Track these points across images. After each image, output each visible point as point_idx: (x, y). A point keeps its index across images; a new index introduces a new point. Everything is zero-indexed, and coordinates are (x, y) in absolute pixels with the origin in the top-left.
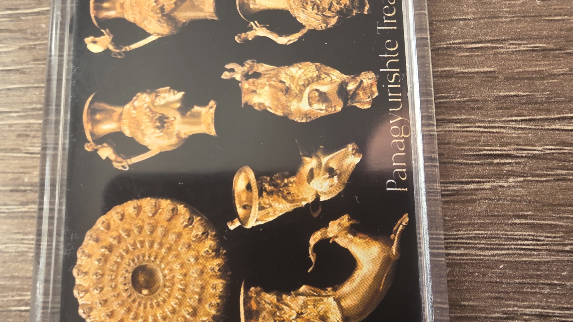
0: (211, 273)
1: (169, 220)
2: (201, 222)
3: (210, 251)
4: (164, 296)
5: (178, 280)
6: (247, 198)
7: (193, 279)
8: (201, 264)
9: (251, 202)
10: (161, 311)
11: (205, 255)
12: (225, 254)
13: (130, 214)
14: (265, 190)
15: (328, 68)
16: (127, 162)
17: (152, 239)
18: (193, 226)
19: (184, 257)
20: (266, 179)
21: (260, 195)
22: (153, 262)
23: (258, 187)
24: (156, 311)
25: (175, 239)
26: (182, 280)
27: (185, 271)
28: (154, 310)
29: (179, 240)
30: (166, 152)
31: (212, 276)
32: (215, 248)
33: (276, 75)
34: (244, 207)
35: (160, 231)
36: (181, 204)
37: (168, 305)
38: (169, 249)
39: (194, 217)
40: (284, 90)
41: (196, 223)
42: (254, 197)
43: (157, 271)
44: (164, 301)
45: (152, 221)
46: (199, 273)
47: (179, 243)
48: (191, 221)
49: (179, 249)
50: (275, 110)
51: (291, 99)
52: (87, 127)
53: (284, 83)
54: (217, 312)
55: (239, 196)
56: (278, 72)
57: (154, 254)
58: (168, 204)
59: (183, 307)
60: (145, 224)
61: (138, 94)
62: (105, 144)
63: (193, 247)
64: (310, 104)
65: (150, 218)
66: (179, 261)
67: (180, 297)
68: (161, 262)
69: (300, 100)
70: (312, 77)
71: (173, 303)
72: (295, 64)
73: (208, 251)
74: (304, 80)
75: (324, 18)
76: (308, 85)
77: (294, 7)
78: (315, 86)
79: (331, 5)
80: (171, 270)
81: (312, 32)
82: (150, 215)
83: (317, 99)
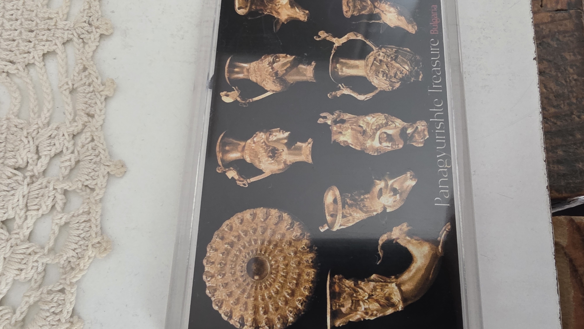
0: (306, 264)
1: (276, 224)
2: (299, 226)
3: (306, 248)
4: (270, 281)
5: (282, 269)
6: (333, 209)
7: (293, 268)
8: (299, 257)
9: (337, 212)
10: (268, 292)
11: (302, 250)
12: (316, 250)
13: (248, 219)
14: (347, 204)
15: (394, 117)
16: (247, 181)
17: (263, 238)
18: (294, 229)
19: (286, 251)
20: (348, 195)
21: (343, 207)
22: (263, 255)
23: (342, 201)
24: (264, 292)
25: (280, 238)
26: (284, 269)
27: (287, 262)
28: (263, 291)
29: (283, 240)
30: (275, 174)
31: (307, 266)
32: (310, 245)
33: (357, 122)
34: (332, 216)
35: (269, 232)
36: (285, 213)
37: (273, 288)
38: (276, 246)
39: (295, 222)
40: (362, 131)
41: (295, 227)
42: (339, 208)
43: (266, 262)
44: (271, 285)
45: (264, 225)
46: (297, 263)
47: (283, 241)
48: (292, 225)
49: (283, 246)
50: (355, 146)
51: (367, 138)
52: (219, 155)
53: (362, 127)
54: (309, 294)
55: (328, 207)
56: (358, 119)
57: (264, 249)
58: (276, 213)
59: (284, 289)
60: (259, 226)
61: (257, 133)
62: (231, 168)
63: (293, 244)
64: (380, 143)
65: (262, 222)
66: (283, 255)
67: (282, 281)
68: (269, 255)
69: (373, 140)
70: (381, 124)
71: (277, 286)
72: (370, 114)
73: (304, 247)
74: (376, 125)
75: (391, 83)
76: (379, 129)
77: (369, 75)
78: (384, 130)
79: (396, 74)
80: (276, 261)
81: (383, 92)
82: (263, 220)
83: (385, 139)
